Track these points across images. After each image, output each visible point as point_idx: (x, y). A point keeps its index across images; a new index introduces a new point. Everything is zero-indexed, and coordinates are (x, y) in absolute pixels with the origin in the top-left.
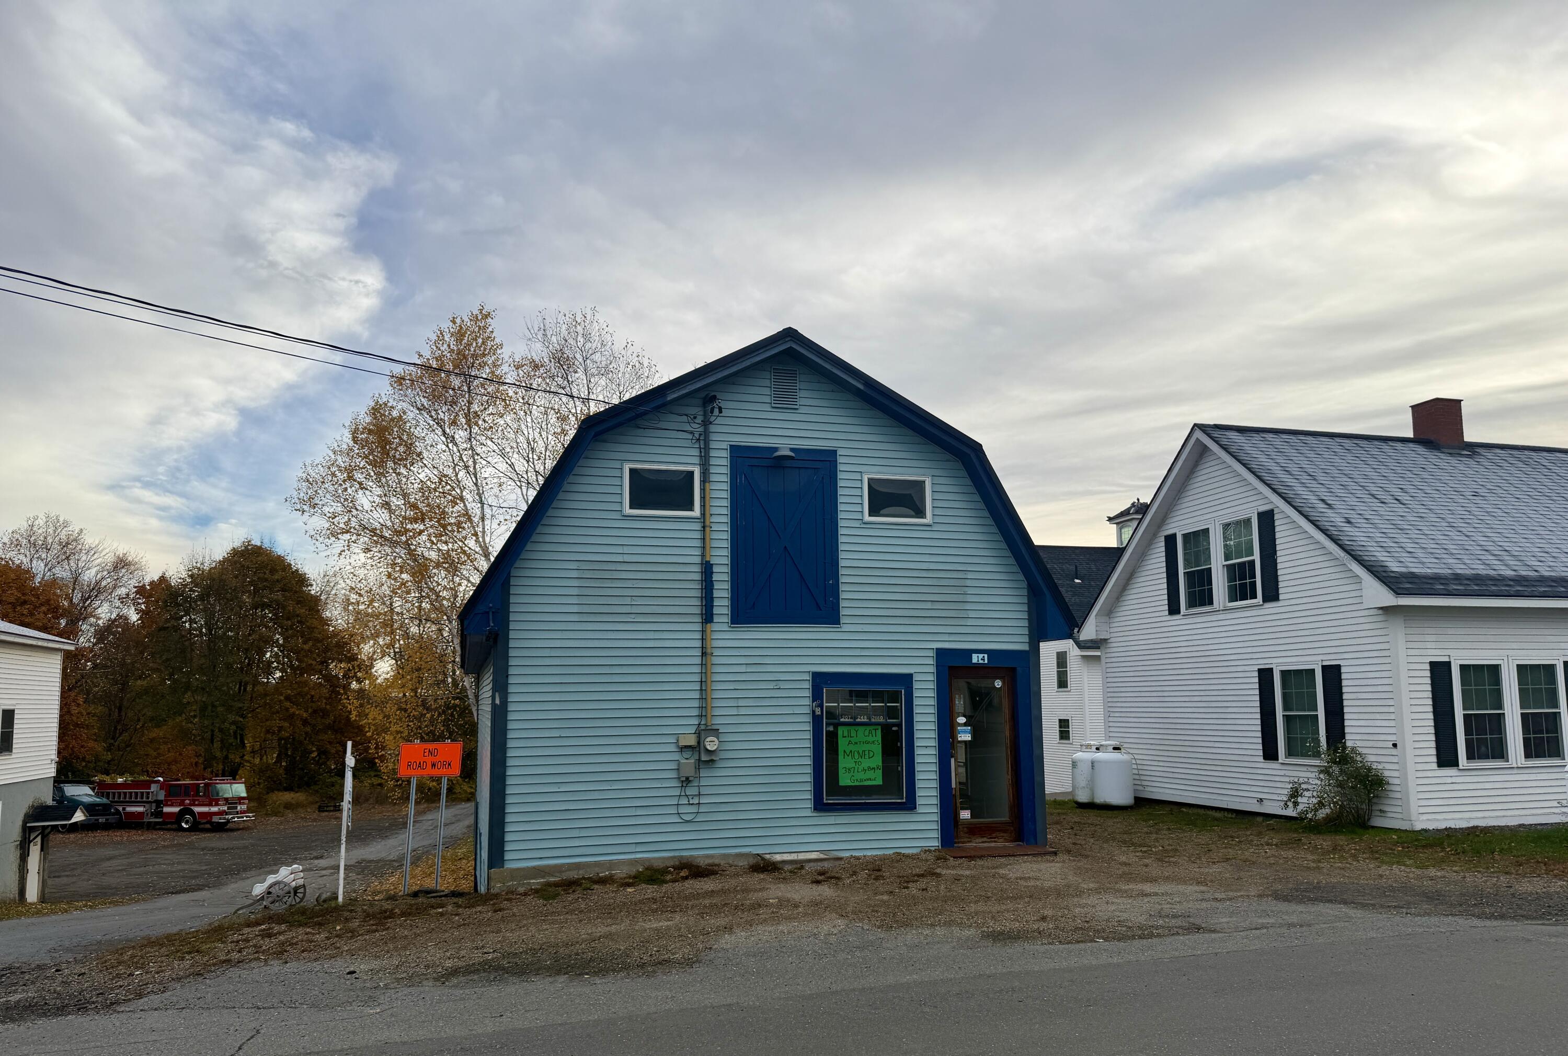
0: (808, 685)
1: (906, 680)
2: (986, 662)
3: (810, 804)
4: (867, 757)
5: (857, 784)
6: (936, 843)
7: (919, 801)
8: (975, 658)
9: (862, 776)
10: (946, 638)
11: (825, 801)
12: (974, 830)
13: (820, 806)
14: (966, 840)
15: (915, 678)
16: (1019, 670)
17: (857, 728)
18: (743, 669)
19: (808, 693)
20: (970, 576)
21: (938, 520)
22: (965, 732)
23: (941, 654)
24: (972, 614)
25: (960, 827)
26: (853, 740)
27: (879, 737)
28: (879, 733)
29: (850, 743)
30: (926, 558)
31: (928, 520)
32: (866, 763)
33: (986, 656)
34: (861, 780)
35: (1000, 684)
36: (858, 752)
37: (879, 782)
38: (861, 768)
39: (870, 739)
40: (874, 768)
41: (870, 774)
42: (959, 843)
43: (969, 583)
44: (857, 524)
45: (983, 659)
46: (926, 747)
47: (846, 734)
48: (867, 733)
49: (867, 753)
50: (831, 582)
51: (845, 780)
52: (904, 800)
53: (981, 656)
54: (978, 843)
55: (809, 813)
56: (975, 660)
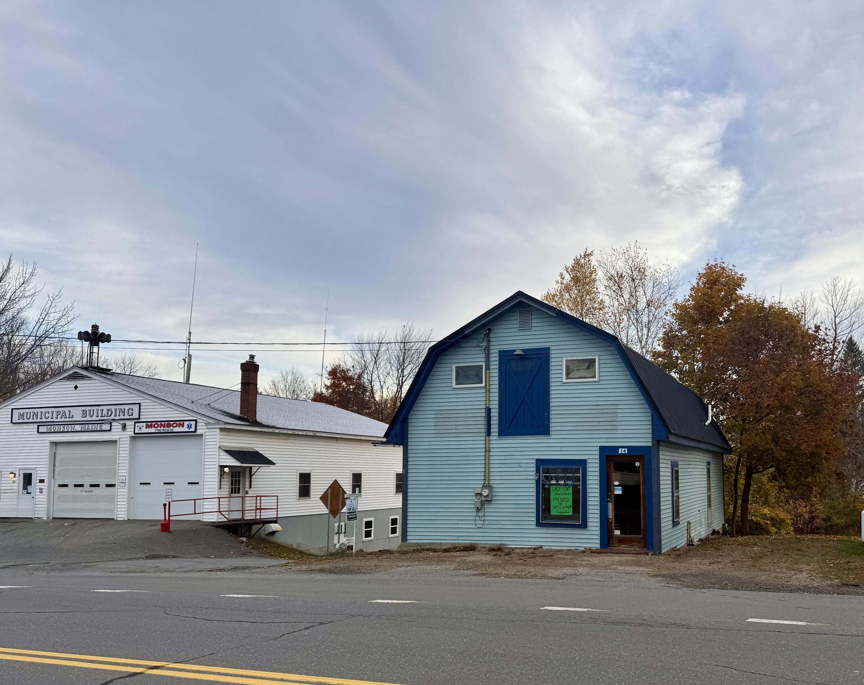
0: (534, 465)
1: (583, 463)
2: (626, 452)
3: (535, 523)
4: (565, 501)
6: (598, 546)
7: (589, 524)
8: (621, 451)
9: (562, 510)
10: (605, 440)
11: (541, 522)
12: (621, 541)
13: (539, 524)
14: (617, 545)
15: (589, 461)
16: (646, 457)
17: (560, 486)
18: (504, 458)
19: (534, 469)
20: (619, 407)
21: (602, 378)
22: (619, 489)
23: (602, 448)
24: (620, 427)
25: (614, 538)
26: (558, 493)
27: (571, 492)
28: (571, 489)
29: (557, 494)
30: (596, 399)
31: (597, 379)
32: (564, 504)
33: (626, 450)
34: (561, 513)
35: (639, 464)
36: (561, 499)
37: (570, 513)
38: (562, 506)
39: (567, 492)
40: (568, 507)
41: (566, 510)
42: (613, 546)
43: (619, 411)
44: (559, 384)
45: (625, 451)
46: (594, 497)
47: (554, 489)
48: (565, 489)
49: (565, 499)
50: (546, 414)
51: (553, 512)
52: (580, 523)
53: (623, 449)
54: (623, 547)
55: (534, 527)
56: (620, 452)
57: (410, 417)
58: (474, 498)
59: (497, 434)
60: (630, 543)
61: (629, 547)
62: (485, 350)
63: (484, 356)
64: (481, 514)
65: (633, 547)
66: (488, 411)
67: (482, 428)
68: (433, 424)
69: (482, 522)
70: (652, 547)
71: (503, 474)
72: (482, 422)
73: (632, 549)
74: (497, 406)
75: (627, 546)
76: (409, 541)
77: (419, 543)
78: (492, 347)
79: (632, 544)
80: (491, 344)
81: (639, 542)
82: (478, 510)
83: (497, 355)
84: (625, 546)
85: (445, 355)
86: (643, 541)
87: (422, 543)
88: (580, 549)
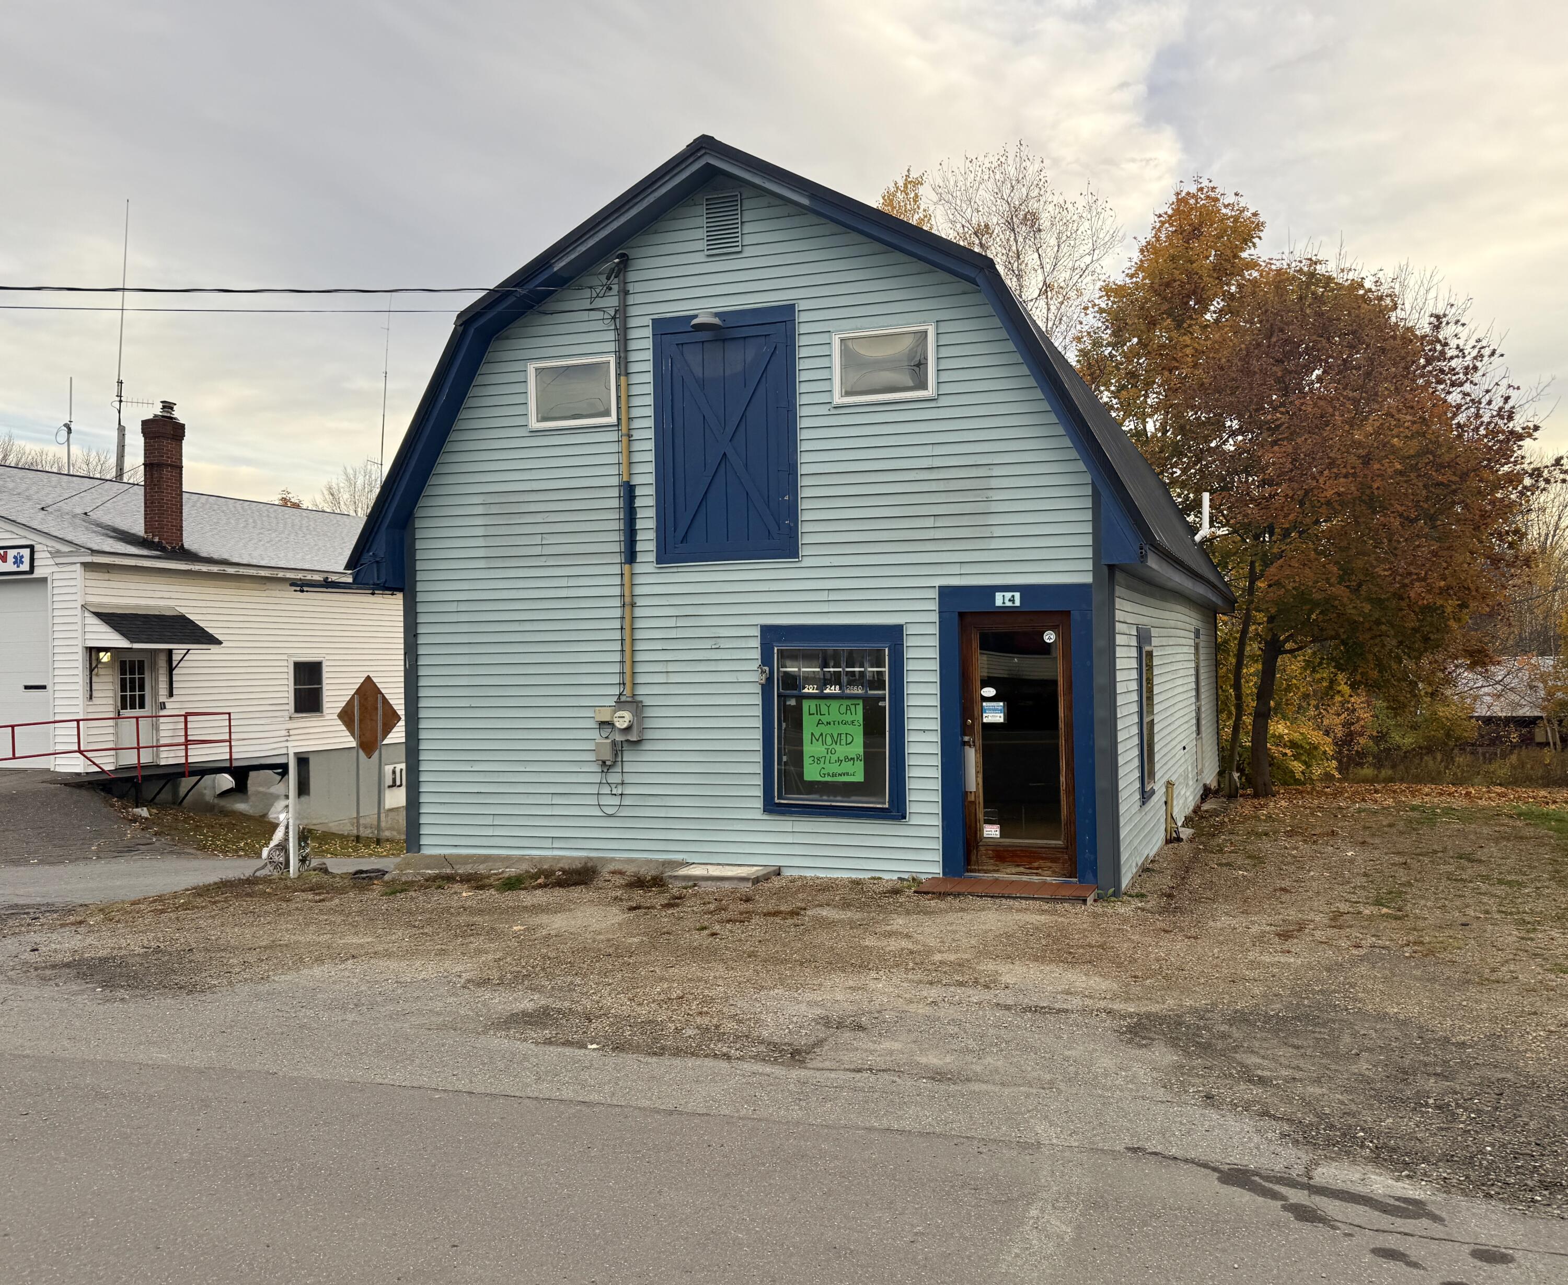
0: (756, 643)
1: (894, 635)
2: (1017, 603)
3: (759, 804)
4: (843, 742)
5: (827, 779)
6: (937, 870)
7: (911, 808)
8: (1000, 599)
9: (834, 768)
10: (956, 569)
11: (777, 801)
12: (1002, 855)
13: (771, 807)
14: (991, 868)
15: (909, 630)
16: (1076, 615)
17: (828, 702)
18: (671, 623)
19: (757, 654)
20: (996, 471)
21: (945, 389)
22: (995, 710)
23: (946, 593)
24: (998, 532)
25: (982, 848)
26: (824, 719)
27: (859, 717)
28: (860, 709)
29: (819, 723)
30: (928, 451)
31: (930, 392)
32: (842, 750)
33: (1017, 595)
34: (834, 775)
35: (1053, 637)
36: (832, 736)
37: (859, 777)
38: (834, 758)
39: (849, 718)
40: (853, 759)
41: (847, 767)
42: (979, 871)
43: (994, 483)
44: (824, 410)
45: (1012, 600)
46: (924, 731)
47: (813, 710)
48: (843, 709)
49: (843, 737)
50: (786, 498)
51: (811, 773)
52: (887, 806)
53: (1008, 595)
54: (1008, 874)
55: (759, 815)
56: (999, 602)
57: (419, 513)
58: (595, 734)
59: (652, 557)
60: (1031, 863)
61: (1027, 874)
62: (614, 318)
63: (611, 336)
64: (614, 778)
65: (1037, 874)
66: (629, 492)
67: (613, 542)
68: (480, 531)
69: (616, 801)
70: (1095, 875)
71: (671, 667)
72: (613, 522)
73: (1035, 878)
74: (651, 479)
75: (1022, 869)
76: (426, 851)
77: (451, 855)
78: (633, 311)
79: (1036, 865)
80: (631, 300)
81: (1054, 860)
82: (606, 767)
83: (648, 332)
84: (1014, 870)
85: (507, 338)
86: (1066, 857)
87: (459, 856)
88: (886, 876)
